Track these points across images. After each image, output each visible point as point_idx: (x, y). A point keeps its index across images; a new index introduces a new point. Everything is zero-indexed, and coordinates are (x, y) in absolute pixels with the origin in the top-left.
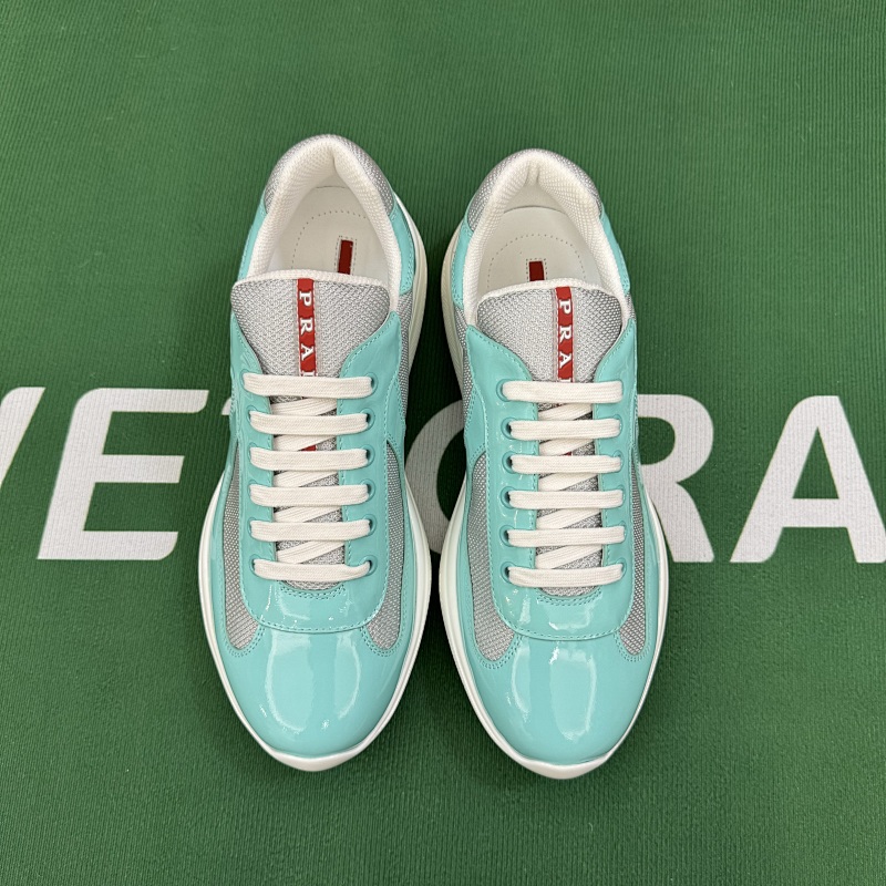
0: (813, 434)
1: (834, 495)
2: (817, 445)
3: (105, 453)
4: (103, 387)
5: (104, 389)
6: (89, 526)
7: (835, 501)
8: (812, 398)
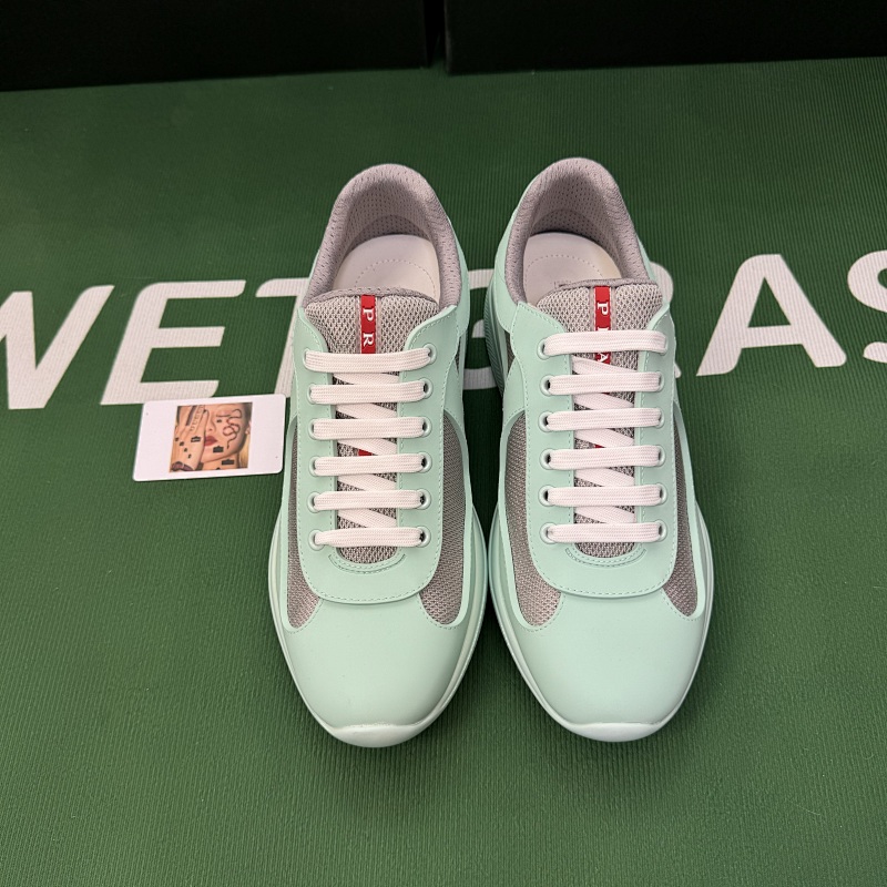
1: (786, 323)
2: (766, 289)
3: (161, 327)
7: (788, 327)
8: (757, 257)
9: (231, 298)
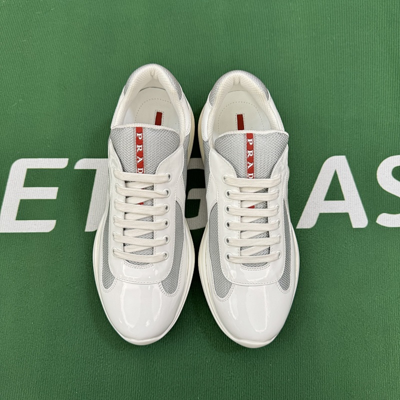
0: (334, 172)
1: (343, 199)
2: (335, 177)
3: (24, 186)
4: (23, 158)
5: (24, 159)
6: (18, 218)
7: (343, 201)
8: (333, 157)
9: (61, 169)
